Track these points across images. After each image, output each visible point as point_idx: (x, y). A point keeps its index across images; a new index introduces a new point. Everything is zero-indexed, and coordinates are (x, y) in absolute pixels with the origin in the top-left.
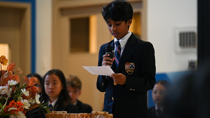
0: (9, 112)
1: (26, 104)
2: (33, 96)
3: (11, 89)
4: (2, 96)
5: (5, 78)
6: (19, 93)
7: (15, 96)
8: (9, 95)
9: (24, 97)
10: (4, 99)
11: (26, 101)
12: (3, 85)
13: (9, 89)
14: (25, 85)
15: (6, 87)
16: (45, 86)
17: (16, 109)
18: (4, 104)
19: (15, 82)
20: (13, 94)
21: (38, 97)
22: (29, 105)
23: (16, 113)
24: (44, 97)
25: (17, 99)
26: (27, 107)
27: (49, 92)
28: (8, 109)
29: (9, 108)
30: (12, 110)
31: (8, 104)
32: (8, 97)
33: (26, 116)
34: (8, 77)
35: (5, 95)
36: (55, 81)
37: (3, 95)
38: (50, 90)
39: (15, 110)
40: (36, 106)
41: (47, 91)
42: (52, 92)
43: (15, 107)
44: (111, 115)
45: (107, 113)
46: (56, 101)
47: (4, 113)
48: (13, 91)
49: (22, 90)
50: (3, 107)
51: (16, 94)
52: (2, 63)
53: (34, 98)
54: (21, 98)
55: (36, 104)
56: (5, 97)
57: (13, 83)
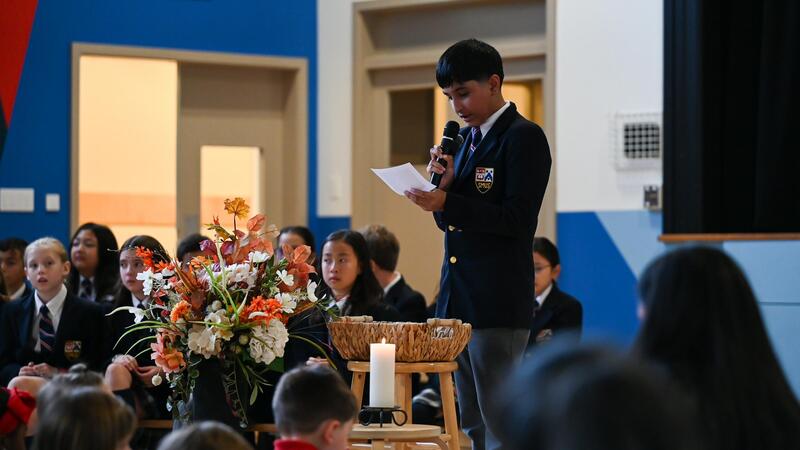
0: (251, 320)
1: (288, 303)
2: (301, 284)
3: (255, 270)
4: (236, 286)
5: (243, 247)
6: (273, 280)
7: (265, 285)
8: (251, 284)
9: (284, 288)
10: (241, 292)
11: (286, 296)
12: (239, 262)
13: (251, 270)
14: (286, 261)
15: (245, 266)
16: (324, 264)
17: (265, 314)
18: (240, 301)
19: (265, 254)
20: (259, 282)
21: (312, 287)
22: (294, 305)
23: (265, 321)
24: (323, 290)
25: (268, 291)
26: (289, 310)
27: (331, 279)
28: (248, 313)
29: (252, 312)
30: (257, 316)
31: (248, 303)
32: (249, 287)
33: (287, 327)
34: (249, 244)
35: (244, 284)
36: (342, 254)
37: (239, 284)
38: (331, 275)
39: (264, 317)
40: (308, 307)
41: (327, 276)
42: (336, 279)
43: (263, 311)
44: (468, 325)
45: (460, 322)
46: (345, 298)
47: (240, 322)
48: (259, 275)
49: (278, 272)
50: (238, 311)
51: (267, 282)
52: (236, 213)
53: (304, 290)
54: (278, 290)
55: (308, 301)
56: (243, 287)
57: (259, 256)
